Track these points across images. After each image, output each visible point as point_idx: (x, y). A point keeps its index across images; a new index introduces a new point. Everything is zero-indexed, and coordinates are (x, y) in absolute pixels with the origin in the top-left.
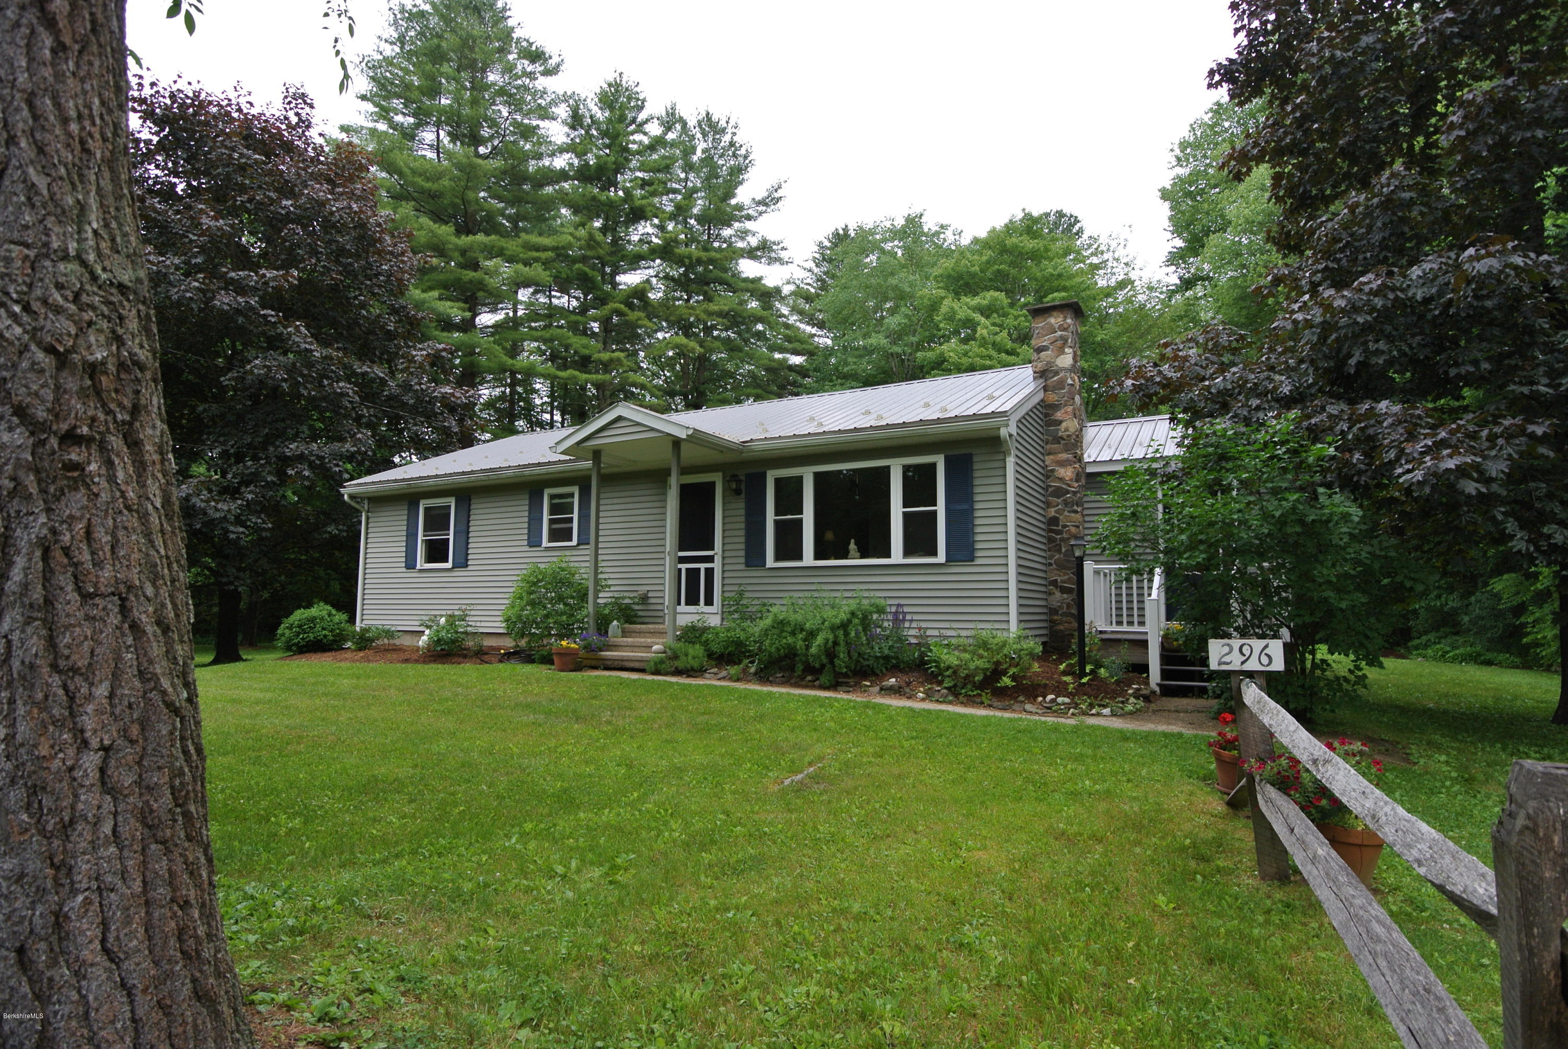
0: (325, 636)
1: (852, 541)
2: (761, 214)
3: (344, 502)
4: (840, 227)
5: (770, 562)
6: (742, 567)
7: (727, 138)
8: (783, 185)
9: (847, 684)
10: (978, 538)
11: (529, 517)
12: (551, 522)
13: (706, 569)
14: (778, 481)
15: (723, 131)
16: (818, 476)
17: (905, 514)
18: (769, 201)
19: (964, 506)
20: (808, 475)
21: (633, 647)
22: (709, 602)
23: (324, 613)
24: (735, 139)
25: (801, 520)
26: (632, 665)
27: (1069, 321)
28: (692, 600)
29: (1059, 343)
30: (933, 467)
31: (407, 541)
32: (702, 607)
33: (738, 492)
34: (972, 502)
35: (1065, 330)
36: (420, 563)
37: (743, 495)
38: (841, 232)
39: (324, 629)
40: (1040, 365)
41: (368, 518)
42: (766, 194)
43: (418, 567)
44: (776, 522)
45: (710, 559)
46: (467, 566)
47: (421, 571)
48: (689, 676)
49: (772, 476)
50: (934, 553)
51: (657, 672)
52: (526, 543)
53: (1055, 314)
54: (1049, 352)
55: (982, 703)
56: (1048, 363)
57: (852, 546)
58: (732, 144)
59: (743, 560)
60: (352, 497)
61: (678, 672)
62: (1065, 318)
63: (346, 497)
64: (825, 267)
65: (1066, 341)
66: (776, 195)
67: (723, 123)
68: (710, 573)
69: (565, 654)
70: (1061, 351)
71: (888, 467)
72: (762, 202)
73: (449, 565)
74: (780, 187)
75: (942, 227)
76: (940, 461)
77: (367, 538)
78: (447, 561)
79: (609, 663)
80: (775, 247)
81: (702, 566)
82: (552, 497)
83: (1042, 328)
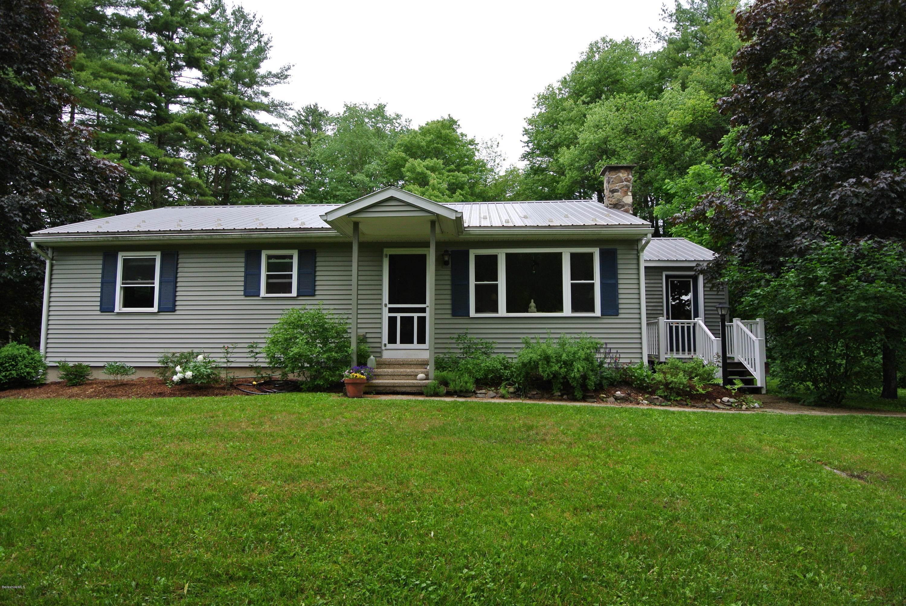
0: (28, 373)
1: (532, 301)
2: (276, 83)
3: (30, 250)
4: (312, 103)
5: (472, 313)
6: (449, 316)
7: (253, 27)
8: (292, 67)
9: (592, 397)
10: (621, 301)
11: (245, 272)
12: (269, 277)
13: (419, 318)
14: (477, 257)
15: (251, 21)
16: (509, 256)
17: (572, 285)
18: (282, 76)
19: (613, 281)
20: (502, 255)
21: (393, 376)
22: (422, 340)
23: (24, 352)
24: (259, 29)
25: (497, 285)
26: (403, 390)
27: (630, 176)
28: (407, 339)
29: (625, 189)
30: (591, 255)
31: (102, 288)
32: (415, 345)
33: (446, 263)
34: (616, 279)
35: (628, 181)
36: (118, 307)
37: (450, 266)
38: (312, 107)
39: (26, 366)
40: (614, 200)
41: (52, 266)
42: (279, 71)
43: (117, 310)
44: (476, 286)
45: (423, 310)
46: (175, 311)
47: (119, 314)
48: (460, 396)
49: (473, 254)
50: (593, 310)
51: (436, 395)
52: (242, 293)
53: (623, 171)
54: (619, 193)
55: (687, 405)
56: (618, 200)
57: (532, 304)
58: (256, 32)
59: (449, 312)
60: (38, 245)
61: (449, 394)
62: (628, 174)
63: (33, 245)
64: (301, 127)
65: (629, 188)
66: (286, 73)
67: (250, 17)
68: (422, 321)
69: (356, 383)
70: (626, 194)
71: (561, 254)
72: (276, 76)
73: (155, 309)
74: (289, 69)
75: (398, 115)
76: (596, 253)
77: (51, 284)
78: (152, 306)
79: (381, 389)
80: (285, 107)
81: (416, 315)
82: (269, 257)
83: (615, 178)
